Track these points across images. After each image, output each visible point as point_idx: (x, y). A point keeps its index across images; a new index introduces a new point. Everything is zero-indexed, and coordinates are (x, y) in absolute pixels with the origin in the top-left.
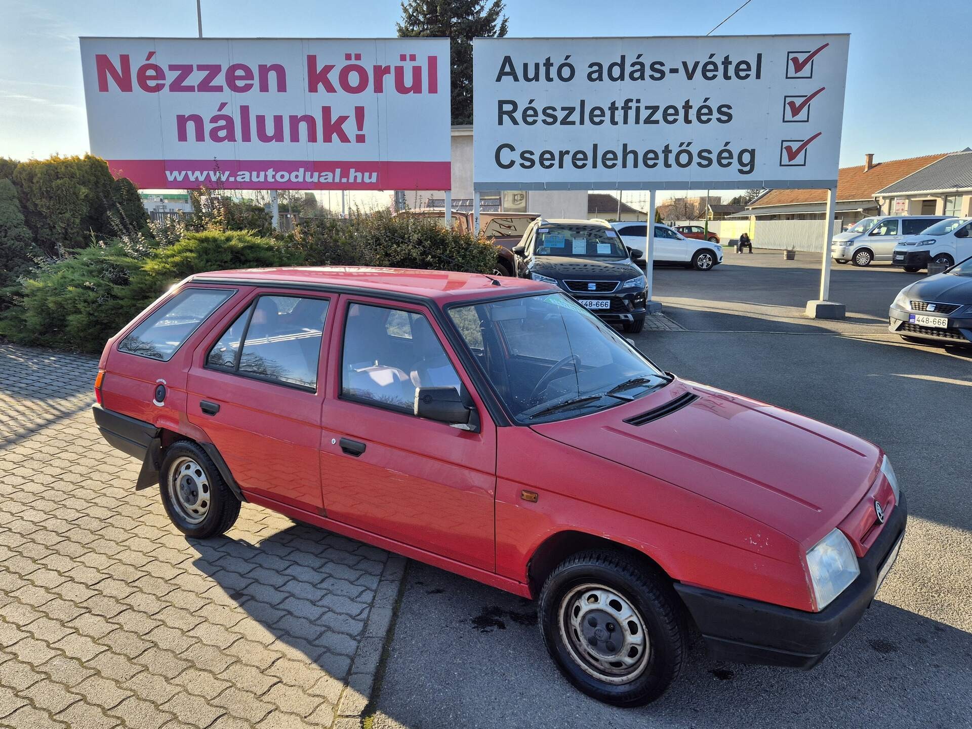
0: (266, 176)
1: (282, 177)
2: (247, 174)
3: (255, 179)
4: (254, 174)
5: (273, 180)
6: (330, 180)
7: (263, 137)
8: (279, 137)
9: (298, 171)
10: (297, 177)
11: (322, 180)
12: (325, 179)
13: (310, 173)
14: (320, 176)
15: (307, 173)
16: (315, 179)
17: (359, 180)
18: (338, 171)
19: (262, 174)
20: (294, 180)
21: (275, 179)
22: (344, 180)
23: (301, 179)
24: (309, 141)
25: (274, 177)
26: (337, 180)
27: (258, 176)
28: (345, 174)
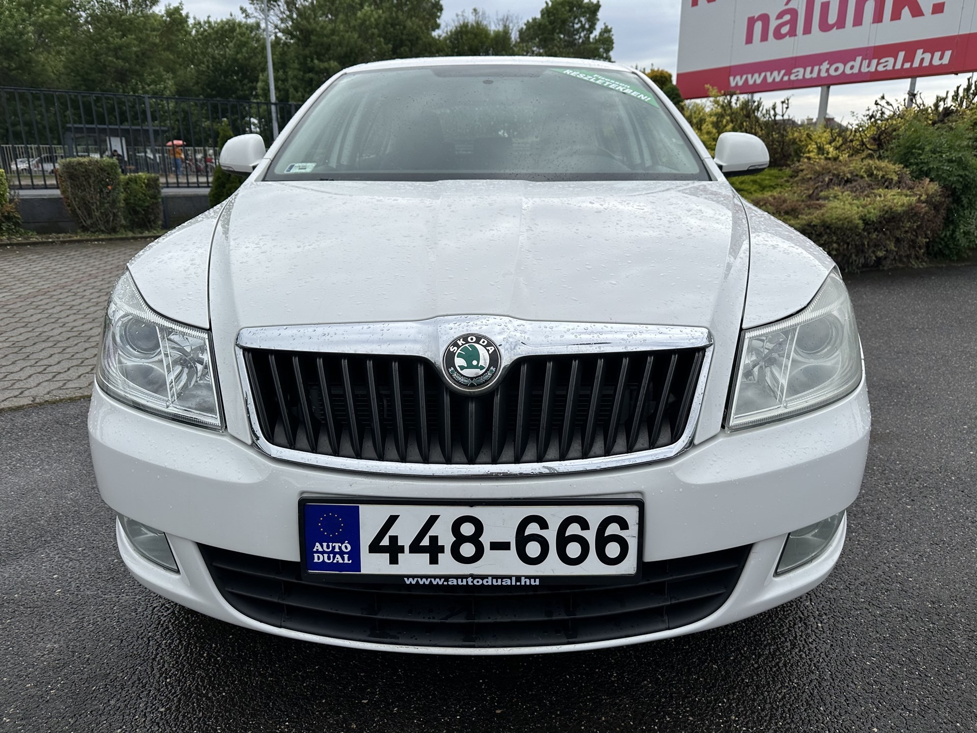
0: (820, 71)
1: (836, 69)
2: (801, 70)
3: (808, 76)
4: (809, 69)
5: (826, 75)
6: (890, 67)
7: (825, 27)
8: (841, 23)
9: (855, 60)
10: (852, 67)
11: (880, 68)
12: (884, 67)
13: (867, 61)
14: (878, 64)
15: (864, 61)
16: (872, 69)
17: (926, 63)
18: (902, 55)
19: (816, 69)
20: (848, 71)
21: (829, 74)
22: (907, 65)
23: (856, 70)
24: (874, 22)
25: (828, 70)
26: (898, 66)
27: (811, 72)
28: (910, 58)
